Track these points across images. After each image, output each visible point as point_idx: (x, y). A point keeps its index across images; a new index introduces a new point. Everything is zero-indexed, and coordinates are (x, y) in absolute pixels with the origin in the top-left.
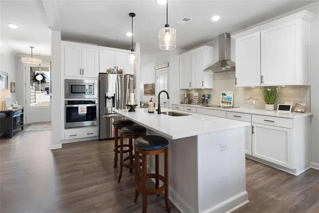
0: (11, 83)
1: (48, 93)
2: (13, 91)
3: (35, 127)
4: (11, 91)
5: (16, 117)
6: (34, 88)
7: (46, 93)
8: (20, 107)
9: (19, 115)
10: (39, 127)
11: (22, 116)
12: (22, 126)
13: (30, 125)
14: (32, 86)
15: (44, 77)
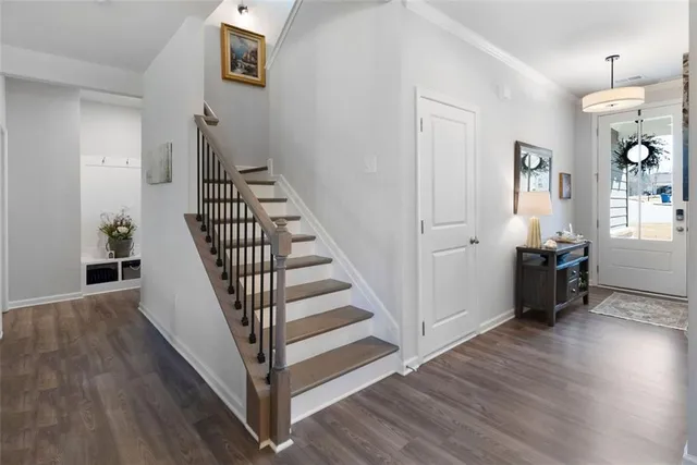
0: (561, 174)
1: (665, 200)
2: (564, 195)
3: (623, 305)
4: (561, 197)
5: (565, 269)
6: (623, 186)
7: (659, 199)
8: (579, 240)
9: (576, 262)
10: (636, 307)
11: (584, 266)
12: (584, 293)
13: (607, 291)
14: (619, 181)
15: (652, 150)
